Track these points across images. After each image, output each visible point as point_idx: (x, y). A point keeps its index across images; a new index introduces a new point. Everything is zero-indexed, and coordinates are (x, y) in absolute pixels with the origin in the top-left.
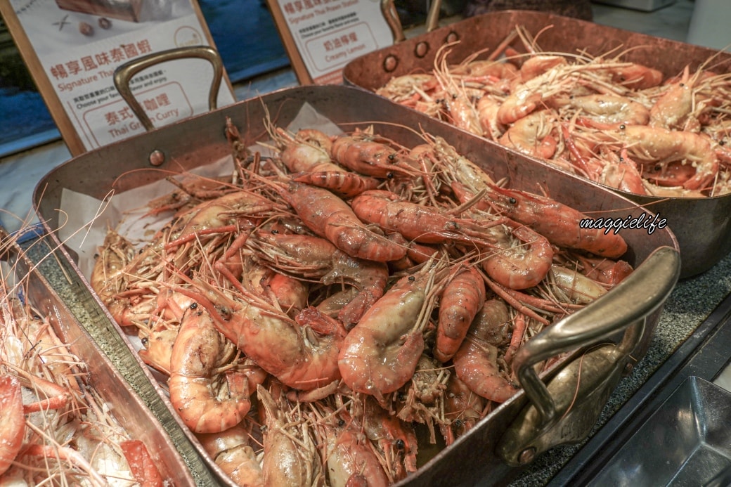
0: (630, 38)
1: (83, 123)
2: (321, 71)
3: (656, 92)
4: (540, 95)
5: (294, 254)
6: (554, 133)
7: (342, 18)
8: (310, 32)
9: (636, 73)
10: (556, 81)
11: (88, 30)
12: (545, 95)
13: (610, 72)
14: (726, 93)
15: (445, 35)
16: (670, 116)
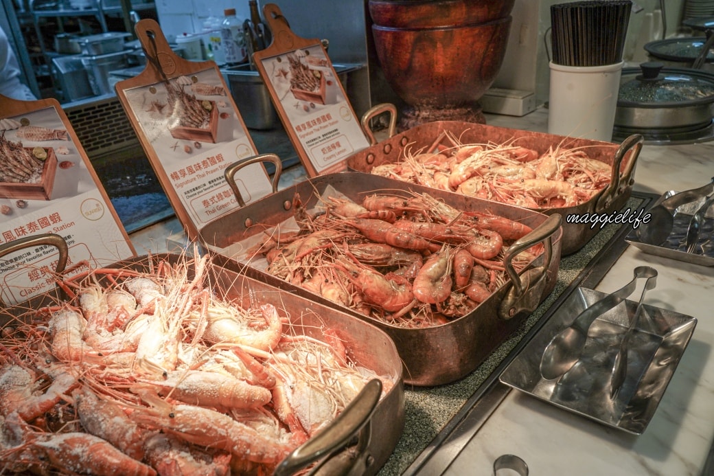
0: (515, 133)
1: (191, 208)
2: (322, 167)
3: (536, 162)
4: (472, 168)
5: (371, 252)
6: (484, 188)
7: (330, 133)
8: (312, 143)
9: (523, 153)
10: (479, 160)
11: (189, 150)
12: (475, 168)
13: (508, 153)
14: (574, 159)
15: (400, 139)
16: (547, 173)
